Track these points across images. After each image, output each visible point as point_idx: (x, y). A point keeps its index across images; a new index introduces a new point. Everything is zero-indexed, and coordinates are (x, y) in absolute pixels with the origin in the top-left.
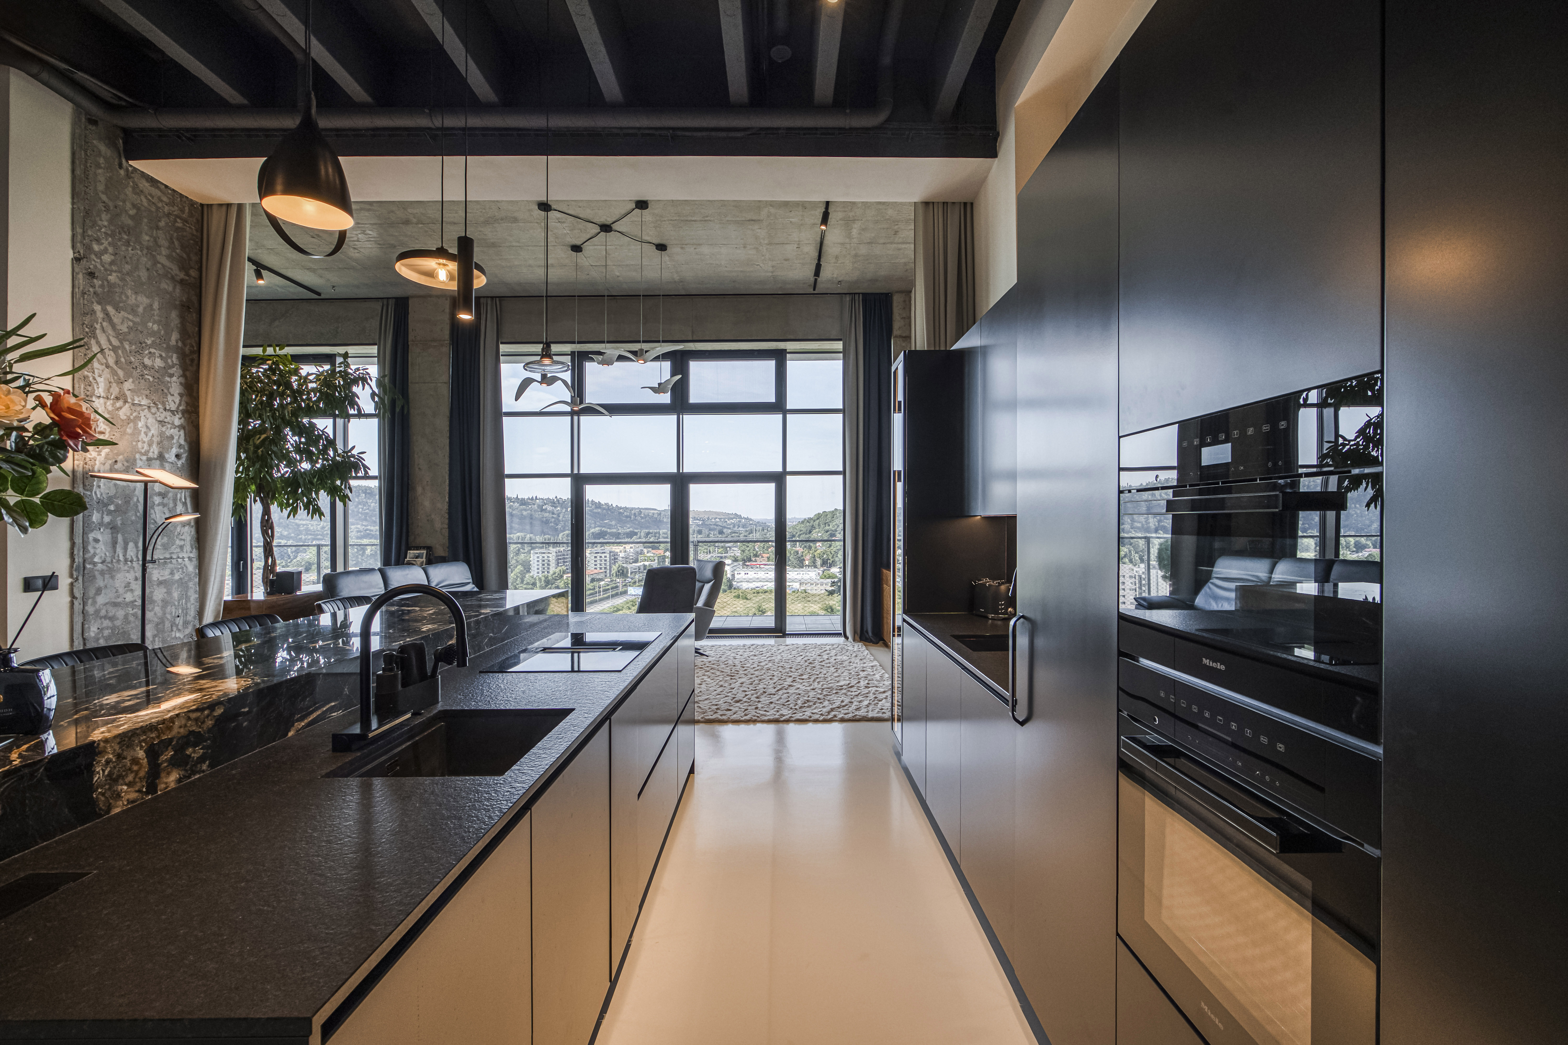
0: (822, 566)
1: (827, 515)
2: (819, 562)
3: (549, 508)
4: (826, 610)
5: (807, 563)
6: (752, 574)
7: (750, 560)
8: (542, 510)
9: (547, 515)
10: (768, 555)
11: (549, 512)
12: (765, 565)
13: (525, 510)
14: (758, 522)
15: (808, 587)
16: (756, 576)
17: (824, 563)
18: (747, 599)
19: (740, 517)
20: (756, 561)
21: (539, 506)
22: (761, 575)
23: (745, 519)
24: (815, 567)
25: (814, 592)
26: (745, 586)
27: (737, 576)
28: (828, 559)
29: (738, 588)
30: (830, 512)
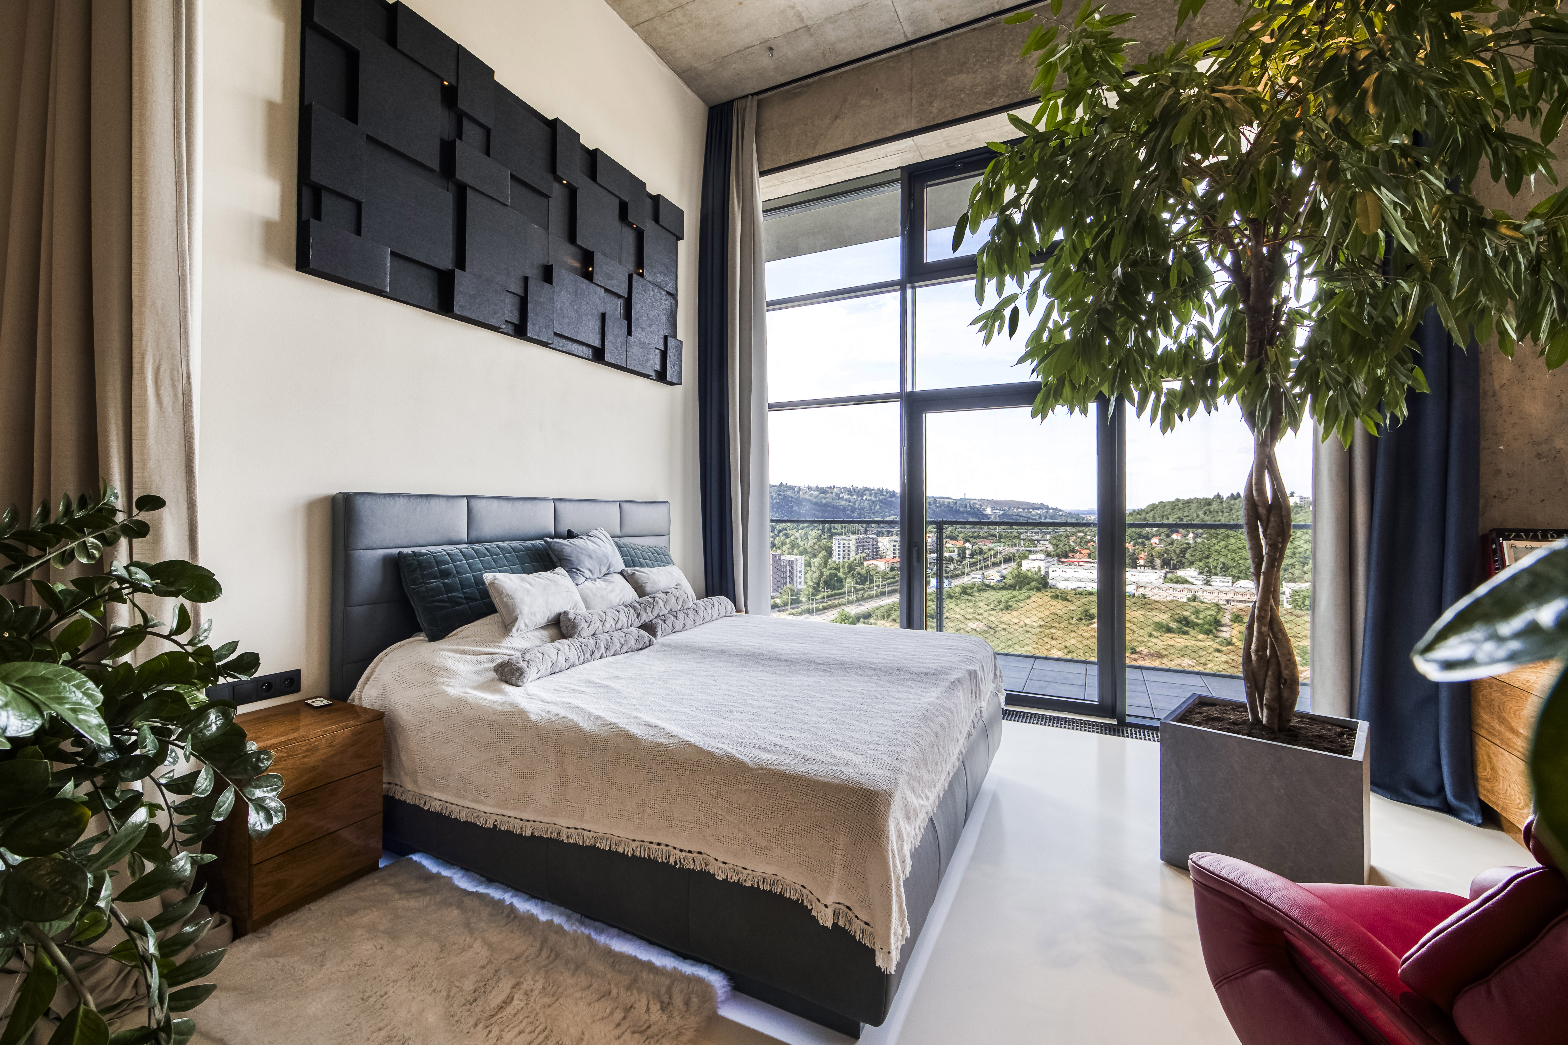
0: (1162, 567)
1: (1165, 506)
2: (1158, 562)
3: (846, 496)
4: (1180, 622)
5: (1142, 562)
6: (1070, 572)
7: (1066, 556)
8: (839, 498)
9: (844, 503)
10: (1088, 551)
11: (846, 500)
12: (1086, 562)
13: (825, 498)
14: (1070, 514)
15: (1149, 594)
16: (1076, 575)
17: (1166, 563)
18: (1068, 600)
19: (1047, 508)
20: (1073, 557)
21: (836, 494)
22: (1082, 573)
23: (1053, 509)
24: (1154, 568)
25: (1156, 598)
26: (1061, 585)
27: (1051, 575)
28: (1171, 559)
29: (1054, 587)
30: (1169, 502)
